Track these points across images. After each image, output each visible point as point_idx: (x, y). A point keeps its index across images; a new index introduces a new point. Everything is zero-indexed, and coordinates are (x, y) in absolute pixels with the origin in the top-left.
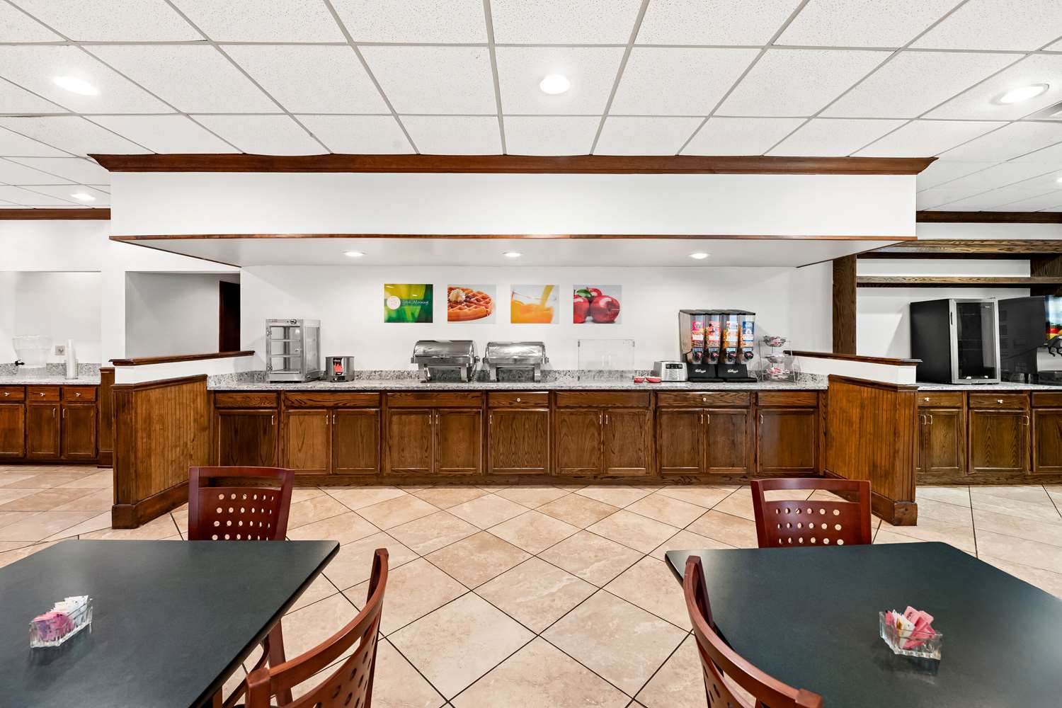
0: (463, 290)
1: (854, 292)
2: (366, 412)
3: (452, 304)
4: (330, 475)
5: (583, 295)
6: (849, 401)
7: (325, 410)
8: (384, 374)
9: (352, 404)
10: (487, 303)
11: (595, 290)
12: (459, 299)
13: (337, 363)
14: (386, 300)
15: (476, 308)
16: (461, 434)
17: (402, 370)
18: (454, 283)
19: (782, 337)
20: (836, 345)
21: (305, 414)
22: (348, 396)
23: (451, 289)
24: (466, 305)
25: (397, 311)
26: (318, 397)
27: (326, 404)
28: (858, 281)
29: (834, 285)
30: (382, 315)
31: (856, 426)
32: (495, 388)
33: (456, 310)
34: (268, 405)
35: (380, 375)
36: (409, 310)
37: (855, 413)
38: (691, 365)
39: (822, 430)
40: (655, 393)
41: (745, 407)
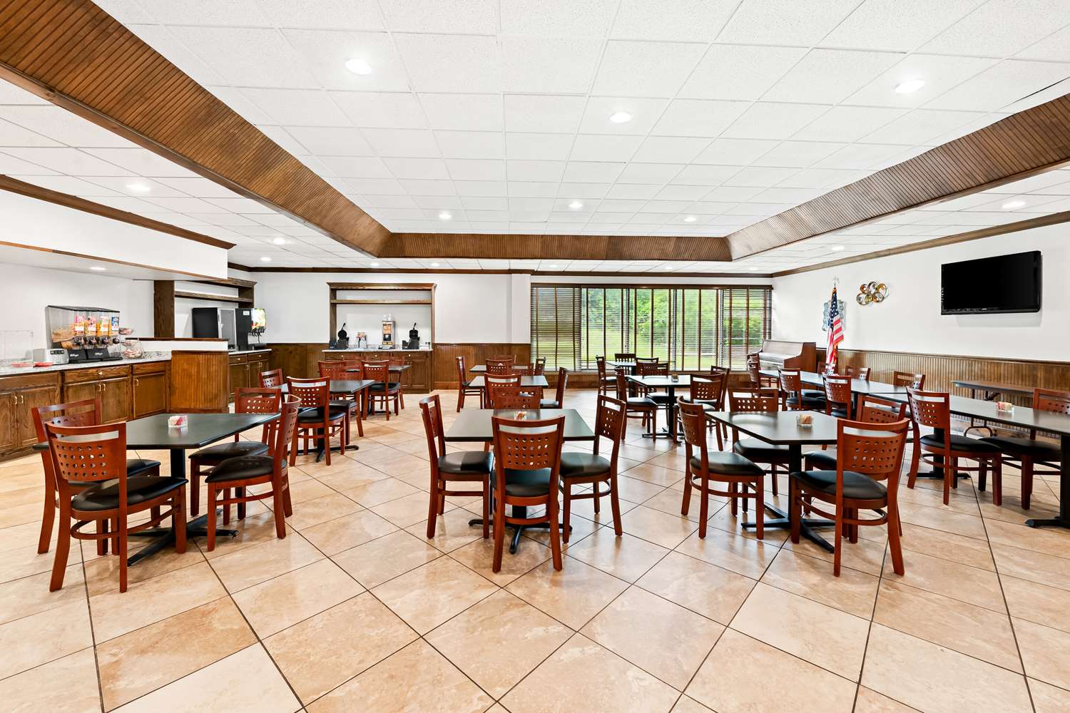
1: (172, 300)
6: (188, 364)
19: (132, 328)
20: (157, 333)
28: (176, 294)
29: (155, 294)
31: (194, 377)
37: (194, 371)
38: (70, 351)
39: (168, 385)
40: (62, 372)
41: (126, 376)
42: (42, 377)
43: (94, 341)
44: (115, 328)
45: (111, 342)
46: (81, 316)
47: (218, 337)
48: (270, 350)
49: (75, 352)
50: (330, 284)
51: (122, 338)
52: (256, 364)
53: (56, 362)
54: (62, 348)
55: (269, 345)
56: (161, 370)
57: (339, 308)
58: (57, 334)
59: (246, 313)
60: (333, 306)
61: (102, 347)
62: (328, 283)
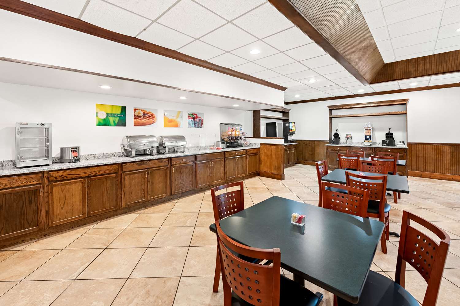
0: (142, 110)
1: (260, 119)
2: (110, 176)
3: (136, 117)
4: (86, 218)
5: (191, 116)
6: (267, 150)
7: (82, 179)
8: (97, 156)
9: (101, 173)
10: (153, 117)
11: (196, 114)
12: (140, 115)
13: (74, 151)
14: (97, 113)
15: (148, 119)
16: (160, 179)
17: (109, 153)
18: (137, 107)
19: (246, 132)
20: (254, 135)
21: (67, 184)
22: (98, 169)
23: (135, 110)
24: (143, 118)
25: (104, 120)
26: (77, 172)
27: (82, 176)
28: (261, 116)
29: (253, 117)
30: (95, 121)
31: (270, 157)
32: (175, 156)
33: (138, 120)
34: (34, 183)
35: (95, 156)
36: (111, 119)
37: (269, 153)
38: (227, 143)
39: (259, 159)
40: (224, 152)
41: (245, 155)
42: (218, 155)
43: (234, 138)
44: (241, 133)
45: (240, 139)
46: (230, 127)
47: (276, 137)
48: (297, 143)
49: (228, 143)
50: (329, 107)
51: (243, 137)
52: (292, 150)
53: (223, 148)
54: (224, 141)
55: (297, 141)
56: (256, 153)
57: (333, 120)
58: (223, 135)
59: (287, 125)
60: (331, 119)
61: (237, 141)
62: (328, 106)
